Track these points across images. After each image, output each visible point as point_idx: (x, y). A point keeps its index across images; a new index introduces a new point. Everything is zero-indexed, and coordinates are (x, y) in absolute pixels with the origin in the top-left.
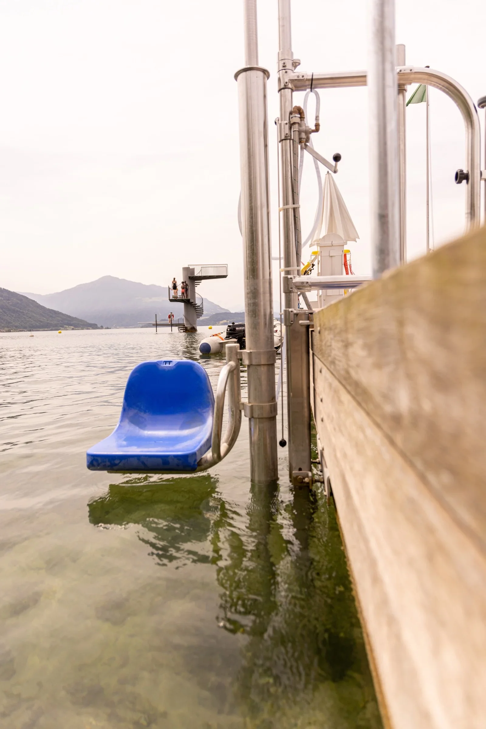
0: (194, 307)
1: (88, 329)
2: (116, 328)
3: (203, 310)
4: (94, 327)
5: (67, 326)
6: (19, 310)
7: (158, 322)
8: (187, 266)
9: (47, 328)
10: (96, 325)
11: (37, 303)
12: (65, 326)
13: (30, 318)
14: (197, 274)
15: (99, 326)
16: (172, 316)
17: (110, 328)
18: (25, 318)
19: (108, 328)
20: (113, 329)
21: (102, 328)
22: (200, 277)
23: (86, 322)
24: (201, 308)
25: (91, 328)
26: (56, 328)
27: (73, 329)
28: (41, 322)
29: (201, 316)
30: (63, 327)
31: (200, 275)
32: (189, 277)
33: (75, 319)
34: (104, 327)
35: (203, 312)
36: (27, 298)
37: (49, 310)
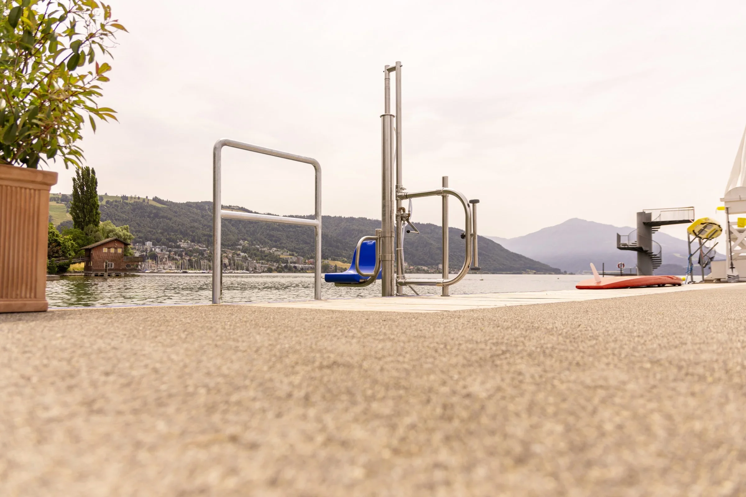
0: (650, 255)
1: (550, 274)
2: (581, 273)
3: (660, 259)
4: (557, 271)
5: (529, 270)
6: (484, 253)
7: (606, 272)
8: (642, 211)
9: (510, 271)
10: (560, 270)
11: (502, 247)
12: (527, 270)
13: (495, 261)
14: (654, 219)
15: (562, 271)
16: (622, 265)
17: (574, 274)
18: (489, 261)
19: (571, 274)
20: (578, 274)
21: (565, 273)
22: (657, 222)
23: (549, 266)
24: (659, 257)
25: (553, 273)
26: (518, 272)
27: (535, 273)
28: (505, 265)
29: (659, 266)
30: (525, 270)
31: (658, 220)
32: (644, 223)
33: (538, 263)
34: (568, 273)
35: (661, 262)
36: (493, 242)
37: (512, 253)
